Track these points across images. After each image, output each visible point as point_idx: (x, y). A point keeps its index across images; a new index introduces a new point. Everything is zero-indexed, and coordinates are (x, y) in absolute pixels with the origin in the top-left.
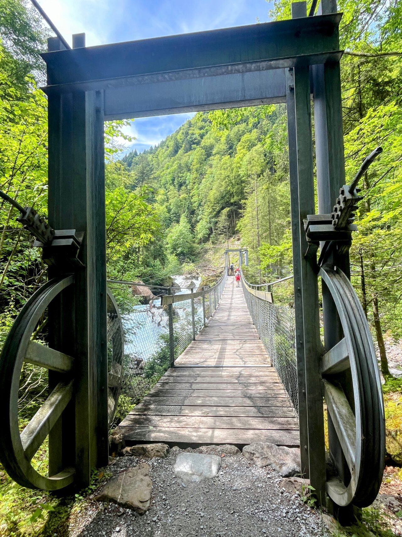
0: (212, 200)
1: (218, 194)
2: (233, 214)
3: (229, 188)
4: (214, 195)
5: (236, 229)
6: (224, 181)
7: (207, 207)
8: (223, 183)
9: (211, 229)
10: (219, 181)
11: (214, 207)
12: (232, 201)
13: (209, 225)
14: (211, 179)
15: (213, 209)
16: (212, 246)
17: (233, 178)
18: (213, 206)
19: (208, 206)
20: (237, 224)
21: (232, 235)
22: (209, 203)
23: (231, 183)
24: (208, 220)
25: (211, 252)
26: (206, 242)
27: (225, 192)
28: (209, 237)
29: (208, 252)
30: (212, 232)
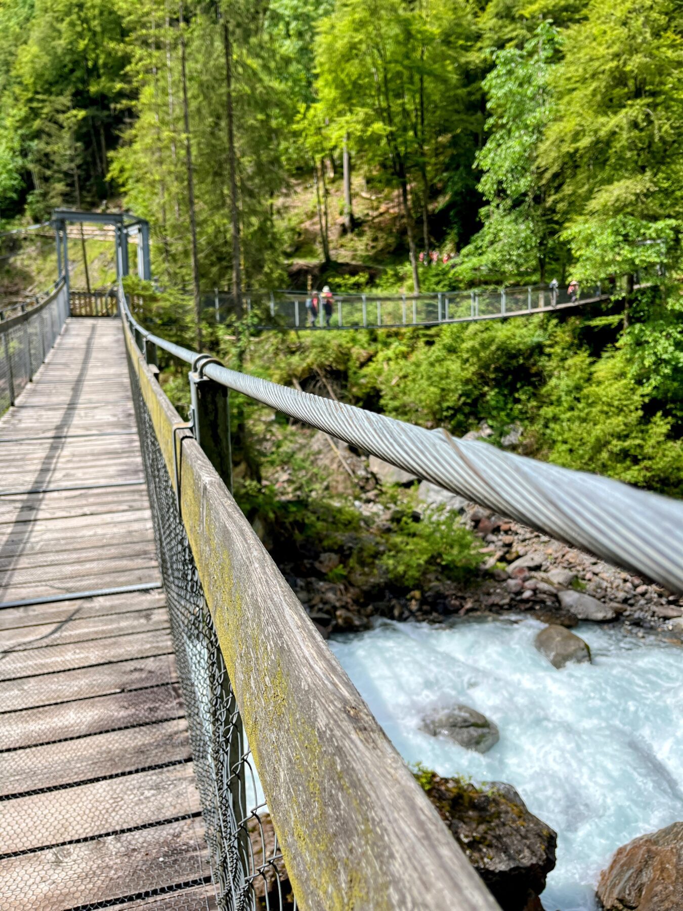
0: (28, 80)
1: (46, 59)
2: (97, 134)
3: (82, 44)
4: (32, 62)
5: (108, 177)
6: (68, 20)
7: (10, 101)
8: (63, 26)
9: (26, 175)
10: (48, 17)
11: (35, 105)
12: (93, 89)
13: (19, 161)
14: (25, 11)
15: (31, 108)
16: (33, 228)
17: (97, 12)
18: (31, 100)
19: (16, 99)
20: (110, 162)
21: (96, 199)
22: (17, 89)
23: (89, 29)
24: (16, 145)
25: (31, 250)
26: (13, 217)
27: (68, 58)
28: (22, 200)
29: (20, 247)
30: (31, 187)
